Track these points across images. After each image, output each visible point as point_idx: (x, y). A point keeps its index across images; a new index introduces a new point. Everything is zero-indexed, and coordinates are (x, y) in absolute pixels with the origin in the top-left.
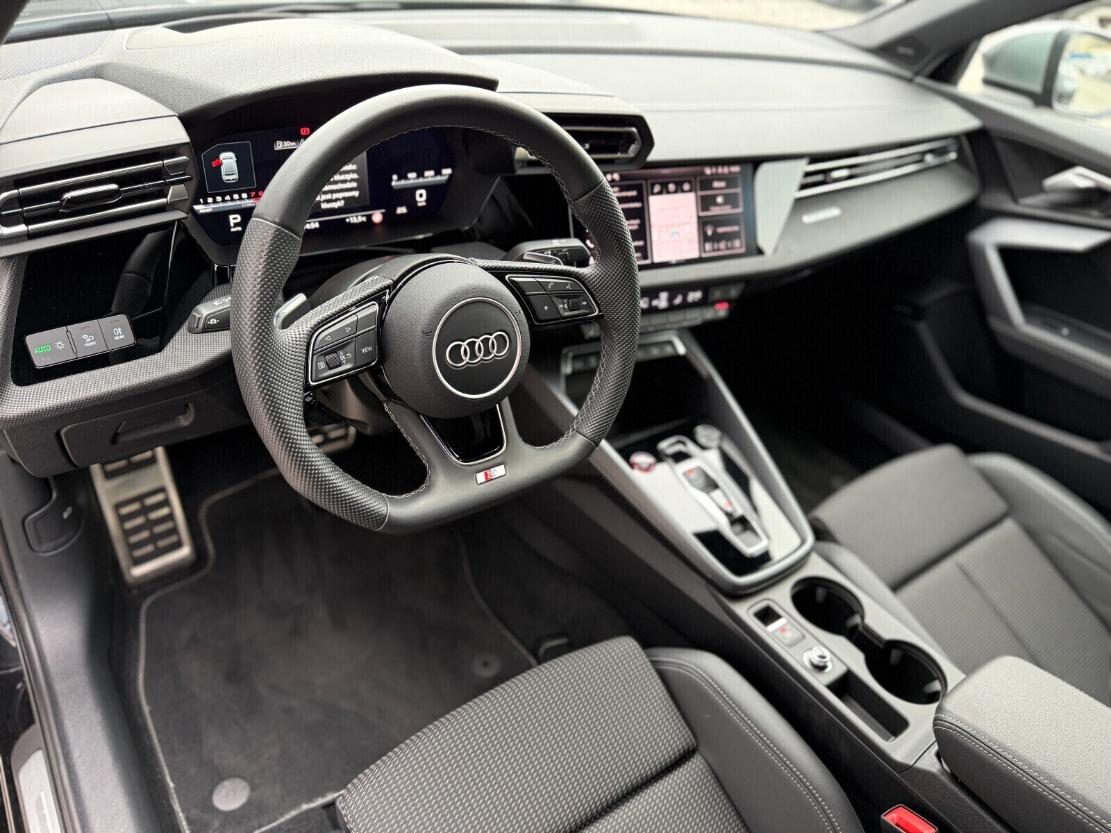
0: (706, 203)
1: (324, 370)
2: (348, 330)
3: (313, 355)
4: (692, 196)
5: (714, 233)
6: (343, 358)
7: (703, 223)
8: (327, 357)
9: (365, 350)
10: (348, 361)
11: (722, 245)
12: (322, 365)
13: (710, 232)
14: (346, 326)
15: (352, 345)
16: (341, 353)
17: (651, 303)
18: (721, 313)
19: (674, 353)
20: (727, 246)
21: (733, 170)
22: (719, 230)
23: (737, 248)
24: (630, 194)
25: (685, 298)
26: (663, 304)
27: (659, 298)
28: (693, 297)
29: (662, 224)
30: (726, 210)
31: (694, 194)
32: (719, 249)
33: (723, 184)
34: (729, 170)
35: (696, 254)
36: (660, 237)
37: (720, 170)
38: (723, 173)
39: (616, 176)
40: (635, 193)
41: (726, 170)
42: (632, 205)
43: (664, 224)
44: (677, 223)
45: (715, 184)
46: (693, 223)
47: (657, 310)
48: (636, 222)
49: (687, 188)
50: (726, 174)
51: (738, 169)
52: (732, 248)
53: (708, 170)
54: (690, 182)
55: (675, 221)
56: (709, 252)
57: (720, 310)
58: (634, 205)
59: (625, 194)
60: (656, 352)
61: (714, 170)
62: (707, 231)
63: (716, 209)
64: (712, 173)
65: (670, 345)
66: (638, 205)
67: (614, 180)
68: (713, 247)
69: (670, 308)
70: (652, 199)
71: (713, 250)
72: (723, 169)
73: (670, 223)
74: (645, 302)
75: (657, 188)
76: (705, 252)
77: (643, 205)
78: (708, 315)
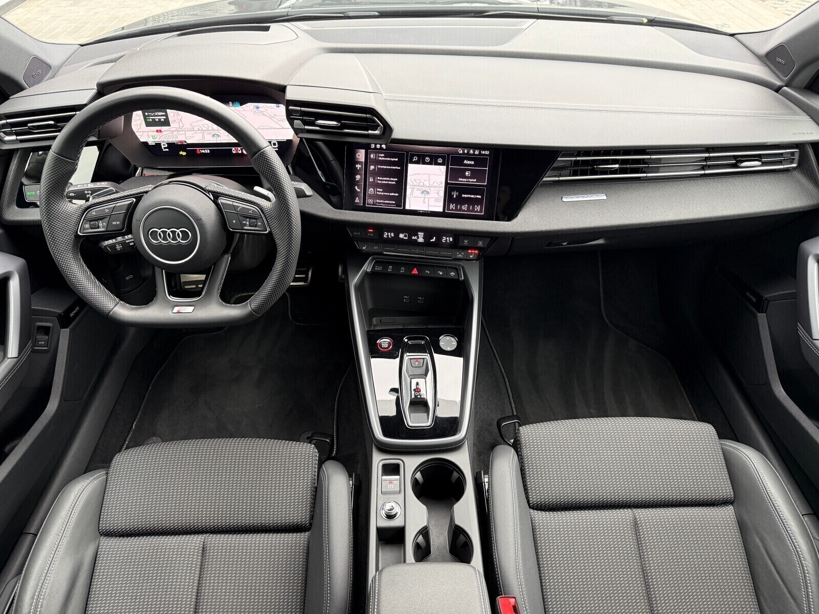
0: (451, 174)
1: (87, 229)
2: (107, 211)
3: (84, 220)
4: (443, 168)
5: (459, 196)
6: (101, 225)
7: (449, 188)
8: (91, 223)
9: (114, 223)
10: (103, 227)
11: (465, 207)
12: (87, 226)
13: (455, 194)
14: (106, 208)
15: (107, 220)
16: (100, 222)
17: (410, 237)
18: (471, 256)
19: (457, 277)
20: (468, 208)
21: (484, 152)
22: (463, 196)
23: (477, 212)
24: (393, 160)
25: (439, 239)
26: (421, 240)
27: (417, 235)
28: (446, 240)
29: (415, 184)
30: (472, 182)
31: (445, 167)
32: (461, 210)
33: (473, 163)
34: (480, 152)
35: (441, 210)
36: (412, 193)
37: (471, 152)
38: (474, 154)
39: (384, 146)
40: (397, 159)
41: (477, 152)
42: (393, 168)
43: (417, 184)
44: (428, 185)
45: (465, 162)
46: (442, 187)
47: (416, 243)
48: (394, 180)
49: (440, 162)
50: (476, 155)
51: (487, 153)
52: (473, 210)
53: (460, 151)
54: (443, 158)
55: (427, 183)
56: (452, 210)
57: (472, 254)
58: (395, 168)
59: (389, 159)
60: (441, 273)
61: (466, 152)
62: (453, 195)
63: (464, 180)
64: (464, 153)
65: (456, 271)
66: (398, 168)
67: (381, 148)
68: (456, 207)
69: (427, 244)
70: (410, 166)
71: (456, 209)
72: (474, 152)
73: (422, 184)
74: (405, 236)
75: (415, 158)
76: (448, 209)
77: (402, 168)
78: (460, 255)
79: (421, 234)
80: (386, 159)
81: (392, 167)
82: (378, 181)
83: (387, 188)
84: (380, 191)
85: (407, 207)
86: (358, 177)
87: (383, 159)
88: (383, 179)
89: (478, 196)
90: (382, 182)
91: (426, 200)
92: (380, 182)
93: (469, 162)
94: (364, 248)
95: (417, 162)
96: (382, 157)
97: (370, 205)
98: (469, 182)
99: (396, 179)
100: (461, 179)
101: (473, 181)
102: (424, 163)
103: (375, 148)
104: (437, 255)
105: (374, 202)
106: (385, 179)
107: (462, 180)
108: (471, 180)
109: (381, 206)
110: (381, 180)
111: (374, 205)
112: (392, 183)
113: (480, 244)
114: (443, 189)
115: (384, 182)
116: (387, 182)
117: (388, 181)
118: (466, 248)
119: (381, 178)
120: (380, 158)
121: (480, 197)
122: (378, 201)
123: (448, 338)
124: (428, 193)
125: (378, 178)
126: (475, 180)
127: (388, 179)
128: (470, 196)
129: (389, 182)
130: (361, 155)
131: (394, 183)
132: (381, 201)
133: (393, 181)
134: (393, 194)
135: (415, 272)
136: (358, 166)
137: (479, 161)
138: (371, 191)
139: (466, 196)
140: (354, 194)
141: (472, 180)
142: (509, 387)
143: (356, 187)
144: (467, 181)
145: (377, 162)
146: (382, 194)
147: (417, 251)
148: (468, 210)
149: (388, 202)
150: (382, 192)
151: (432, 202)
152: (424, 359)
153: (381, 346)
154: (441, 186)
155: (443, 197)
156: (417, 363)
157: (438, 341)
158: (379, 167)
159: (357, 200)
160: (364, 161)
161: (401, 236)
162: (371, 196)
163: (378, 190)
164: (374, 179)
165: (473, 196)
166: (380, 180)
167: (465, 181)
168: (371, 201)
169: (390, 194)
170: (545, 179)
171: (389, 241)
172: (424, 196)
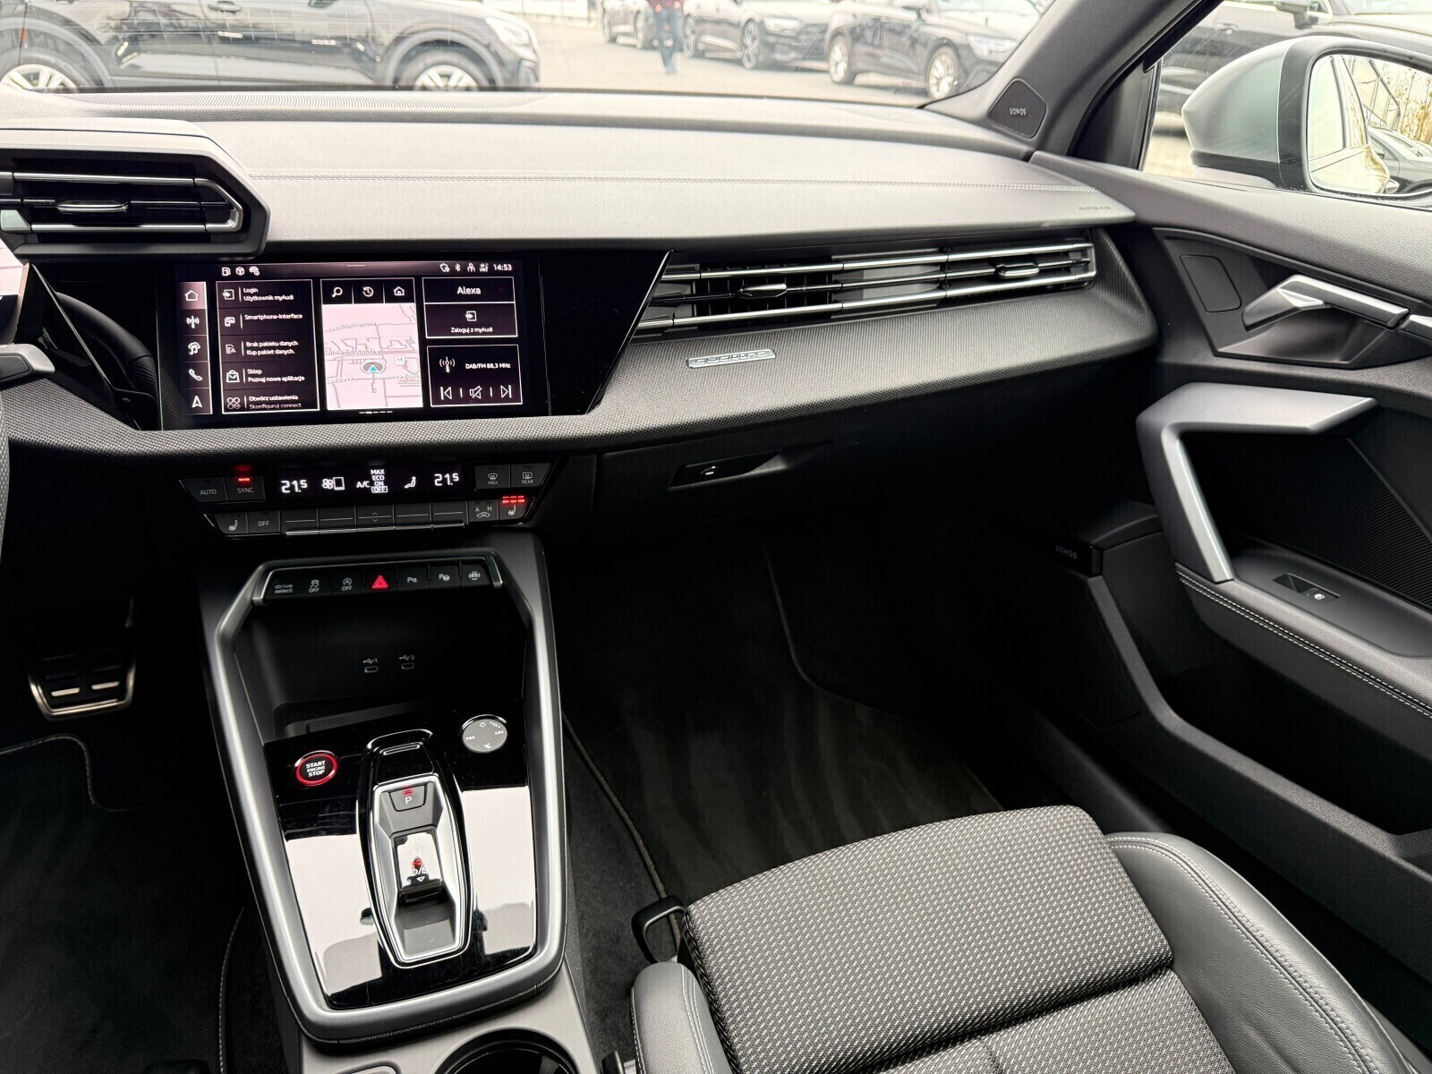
0: (430, 321)
4: (410, 309)
5: (457, 370)
7: (431, 354)
11: (476, 392)
13: (447, 365)
17: (350, 484)
18: (511, 513)
19: (486, 582)
20: (485, 393)
21: (499, 267)
22: (468, 366)
23: (507, 399)
24: (280, 298)
25: (425, 481)
26: (380, 488)
27: (368, 477)
28: (444, 481)
29: (344, 348)
30: (484, 333)
31: (413, 306)
32: (467, 399)
33: (478, 291)
34: (491, 268)
35: (419, 404)
36: (339, 371)
37: (471, 267)
38: (477, 273)
39: (254, 270)
40: (292, 297)
41: (484, 268)
42: (284, 316)
43: (351, 349)
44: (377, 349)
45: (460, 290)
46: (412, 351)
47: (367, 498)
48: (290, 344)
49: (399, 294)
50: (484, 274)
51: (508, 267)
52: (497, 398)
53: (444, 267)
54: (406, 285)
55: (374, 346)
56: (447, 401)
57: (513, 507)
58: (288, 317)
59: (270, 298)
60: (446, 578)
61: (458, 268)
62: (445, 367)
63: (464, 331)
64: (453, 272)
65: (481, 568)
66: (296, 317)
67: (248, 275)
68: (456, 393)
69: (396, 495)
70: (327, 309)
71: (456, 399)
72: (477, 267)
73: (362, 348)
74: (338, 483)
75: (338, 291)
76: (437, 400)
77: (307, 318)
78: (484, 514)
79: (378, 474)
80: (264, 298)
81: (280, 317)
82: (248, 352)
83: (272, 365)
84: (255, 376)
85: (331, 406)
86: (194, 347)
87: (255, 298)
88: (261, 345)
89: (503, 365)
90: (259, 353)
91: (378, 384)
92: (254, 353)
93: (468, 291)
94: (232, 528)
95: (344, 300)
96: (251, 295)
97: (235, 410)
98: (478, 334)
99: (296, 343)
100: (457, 330)
101: (486, 332)
102: (361, 299)
103: (234, 276)
104: (426, 520)
105: (242, 403)
106: (266, 344)
107: (459, 332)
108: (480, 330)
109: (265, 409)
110: (257, 349)
111: (242, 409)
112: (286, 352)
113: (528, 478)
114: (417, 355)
115: (264, 352)
116: (271, 352)
117: (274, 348)
118: (494, 495)
119: (255, 344)
120: (248, 298)
121: (508, 366)
122: (253, 399)
123: (483, 723)
124: (379, 367)
125: (249, 344)
126: (491, 330)
127: (273, 344)
128: (483, 366)
129: (278, 352)
130: (197, 294)
131: (291, 351)
132: (262, 399)
133: (286, 348)
134: (291, 378)
135: (380, 583)
136: (192, 321)
137: (492, 286)
138: (232, 376)
139: (474, 366)
140: (188, 388)
141: (483, 329)
142: (643, 849)
143: (192, 372)
144: (471, 334)
145: (237, 308)
146: (263, 380)
147: (375, 517)
148: (486, 398)
149: (280, 398)
150: (260, 376)
151: (394, 387)
152: (425, 784)
153: (305, 776)
154: (409, 348)
155: (419, 374)
156: (408, 799)
157: (458, 733)
158: (248, 317)
159: (196, 402)
160: (206, 308)
161: (328, 484)
162: (233, 390)
163: (251, 372)
164: (238, 348)
165: (490, 366)
166: (252, 349)
167: (466, 334)
168: (234, 401)
169: (285, 379)
170: (641, 325)
171: (296, 502)
172: (371, 376)
